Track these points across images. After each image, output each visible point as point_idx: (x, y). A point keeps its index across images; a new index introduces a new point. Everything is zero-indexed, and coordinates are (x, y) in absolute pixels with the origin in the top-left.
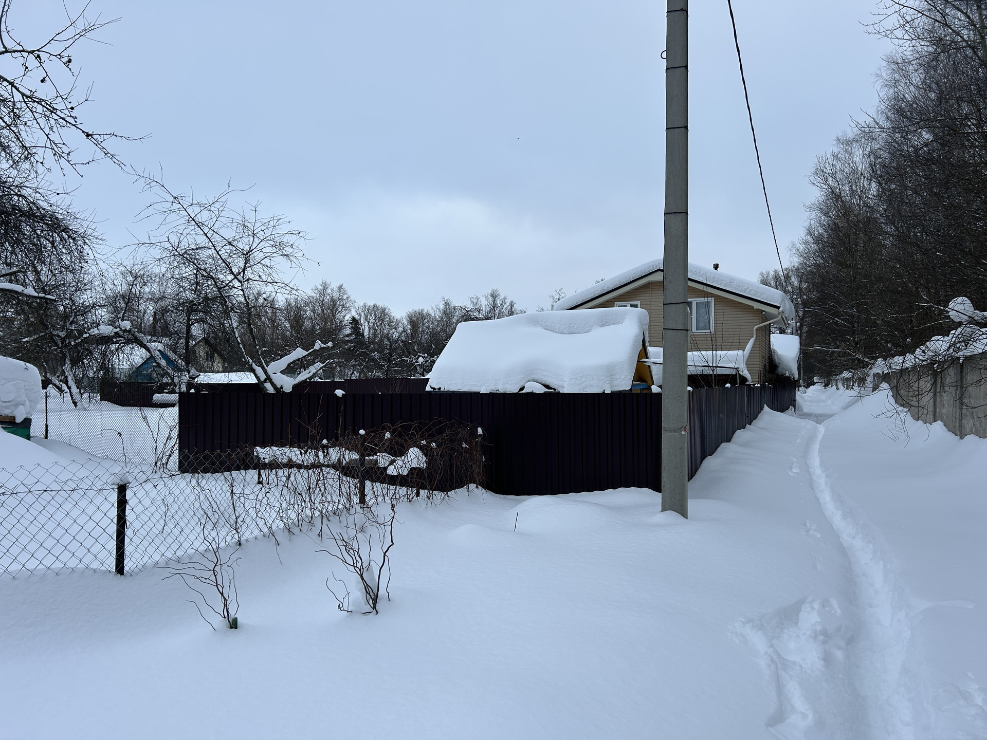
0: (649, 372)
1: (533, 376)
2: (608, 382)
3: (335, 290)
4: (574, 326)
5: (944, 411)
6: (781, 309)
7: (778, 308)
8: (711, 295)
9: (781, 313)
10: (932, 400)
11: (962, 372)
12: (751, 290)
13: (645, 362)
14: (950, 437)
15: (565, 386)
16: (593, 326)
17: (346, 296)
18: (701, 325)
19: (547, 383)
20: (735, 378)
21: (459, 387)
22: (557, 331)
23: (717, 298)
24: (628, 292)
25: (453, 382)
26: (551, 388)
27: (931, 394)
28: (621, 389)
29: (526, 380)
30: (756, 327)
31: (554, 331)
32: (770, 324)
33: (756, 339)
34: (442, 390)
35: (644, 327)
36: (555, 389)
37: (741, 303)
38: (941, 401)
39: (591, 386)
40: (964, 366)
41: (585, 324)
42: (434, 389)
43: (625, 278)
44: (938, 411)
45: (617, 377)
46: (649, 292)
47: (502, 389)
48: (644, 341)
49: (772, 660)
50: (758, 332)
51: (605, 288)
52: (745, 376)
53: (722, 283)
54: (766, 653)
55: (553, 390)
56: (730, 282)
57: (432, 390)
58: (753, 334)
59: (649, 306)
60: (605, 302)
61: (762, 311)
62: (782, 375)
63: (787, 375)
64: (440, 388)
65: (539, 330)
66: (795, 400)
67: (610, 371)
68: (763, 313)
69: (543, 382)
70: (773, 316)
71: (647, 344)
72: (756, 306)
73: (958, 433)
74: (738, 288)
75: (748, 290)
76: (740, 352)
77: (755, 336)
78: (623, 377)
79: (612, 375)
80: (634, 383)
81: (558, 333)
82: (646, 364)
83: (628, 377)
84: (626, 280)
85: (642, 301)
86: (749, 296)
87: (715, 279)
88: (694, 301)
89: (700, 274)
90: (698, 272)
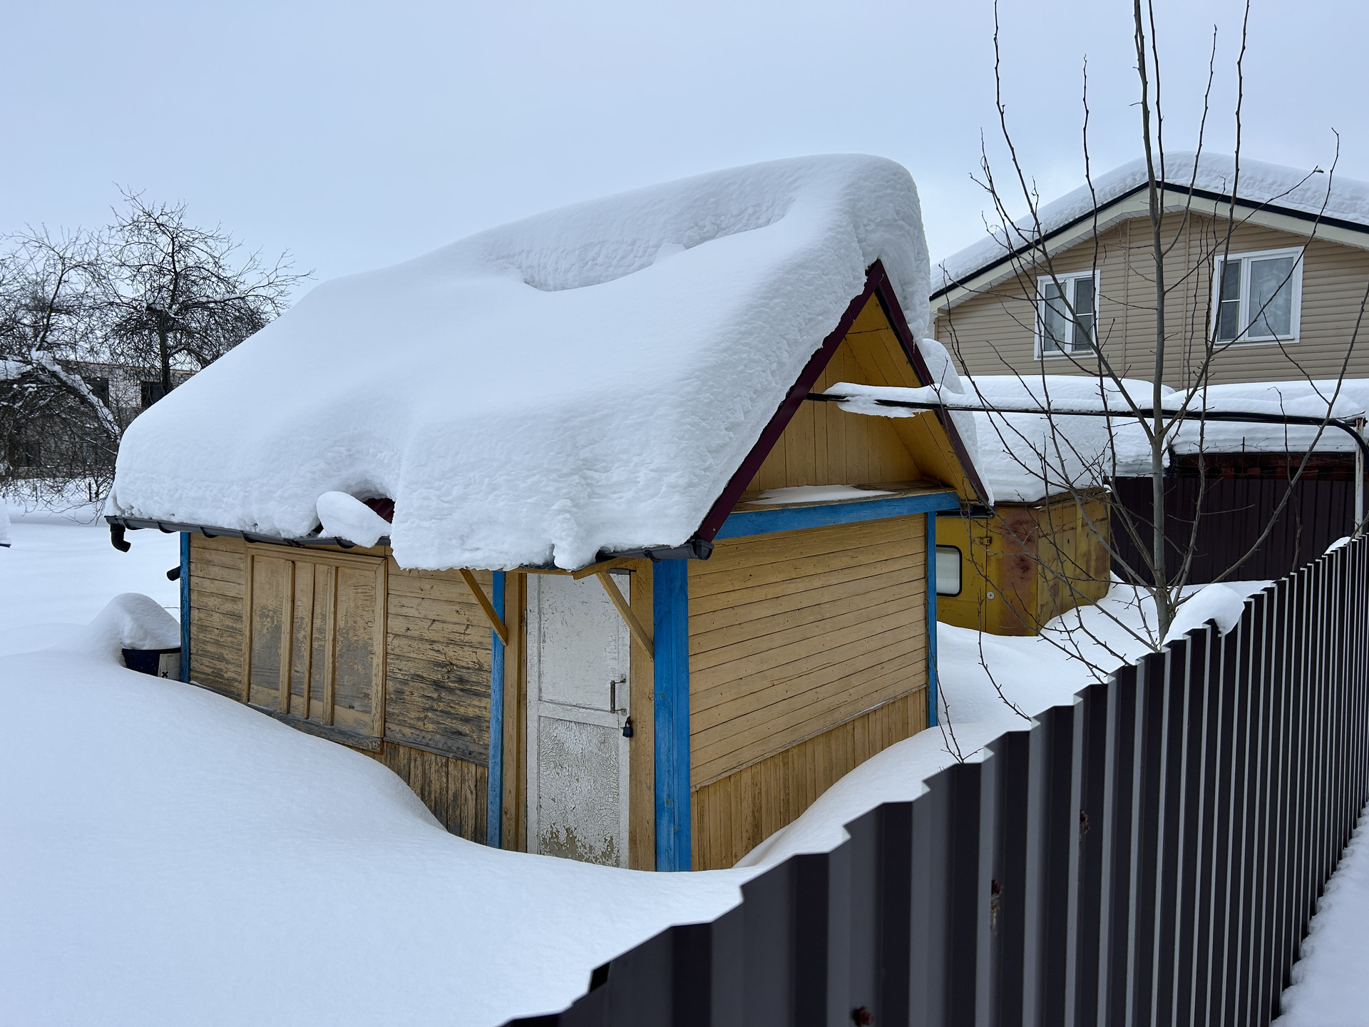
8: (1292, 239)
16: (657, 246)
18: (1264, 322)
23: (1310, 244)
24: (1069, 249)
35: (876, 237)
41: (633, 243)
43: (1062, 212)
45: (616, 475)
46: (1124, 245)
59: (1122, 279)
85: (1106, 268)
87: (1309, 194)
88: (1247, 259)
89: (1265, 184)
90: (1260, 179)
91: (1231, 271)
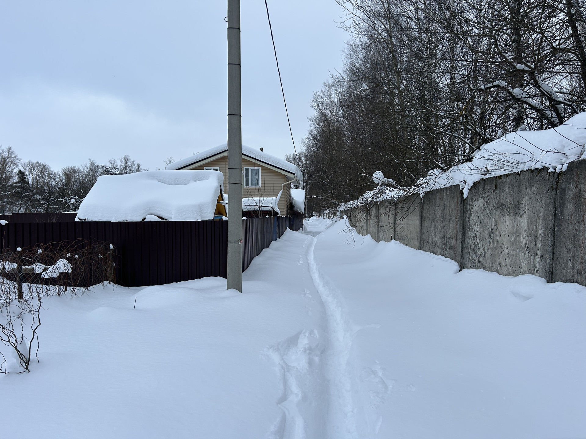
0: (224, 209)
1: (152, 211)
2: (199, 215)
3: (5, 150)
4: (178, 180)
5: (371, 229)
6: (295, 175)
7: (294, 174)
8: (259, 166)
9: (295, 177)
10: (365, 224)
11: (378, 209)
12: (280, 164)
13: (221, 203)
14: (374, 242)
15: (173, 217)
16: (190, 181)
17: (14, 155)
18: (254, 183)
19: (161, 216)
20: (272, 213)
21: (100, 218)
22: (167, 183)
23: (262, 167)
24: (212, 162)
25: (96, 215)
26: (164, 219)
27: (365, 221)
28: (207, 219)
29: (147, 213)
30: (283, 184)
31: (165, 183)
32: (290, 183)
33: (283, 191)
34: (87, 220)
35: (221, 182)
36: (166, 219)
37: (275, 171)
38: (370, 224)
39: (189, 217)
40: (380, 206)
41: (185, 179)
42: (81, 220)
43: (210, 153)
44: (368, 229)
45: (205, 212)
46: (224, 162)
47: (130, 220)
48: (221, 191)
49: (282, 367)
50: (284, 187)
51: (198, 158)
52: (277, 211)
53: (265, 159)
54: (279, 364)
55: (164, 220)
56: (269, 159)
57: (80, 220)
58: (281, 188)
59: (224, 170)
60: (199, 166)
61: (286, 176)
62: (296, 211)
63: (299, 211)
64: (85, 219)
65: (156, 182)
66: (303, 225)
67: (201, 208)
68: (287, 177)
69: (158, 215)
70: (292, 179)
71: (223, 192)
72: (283, 173)
73: (377, 240)
74: (274, 162)
75: (279, 163)
76: (274, 198)
77: (282, 189)
78: (208, 212)
79: (202, 210)
80: (215, 215)
81: (168, 184)
82: (222, 204)
83: (212, 212)
84: (211, 154)
85: (220, 167)
86: (279, 167)
87: (261, 157)
88: (250, 168)
89: (253, 153)
90: (252, 152)
91: (247, 171)
